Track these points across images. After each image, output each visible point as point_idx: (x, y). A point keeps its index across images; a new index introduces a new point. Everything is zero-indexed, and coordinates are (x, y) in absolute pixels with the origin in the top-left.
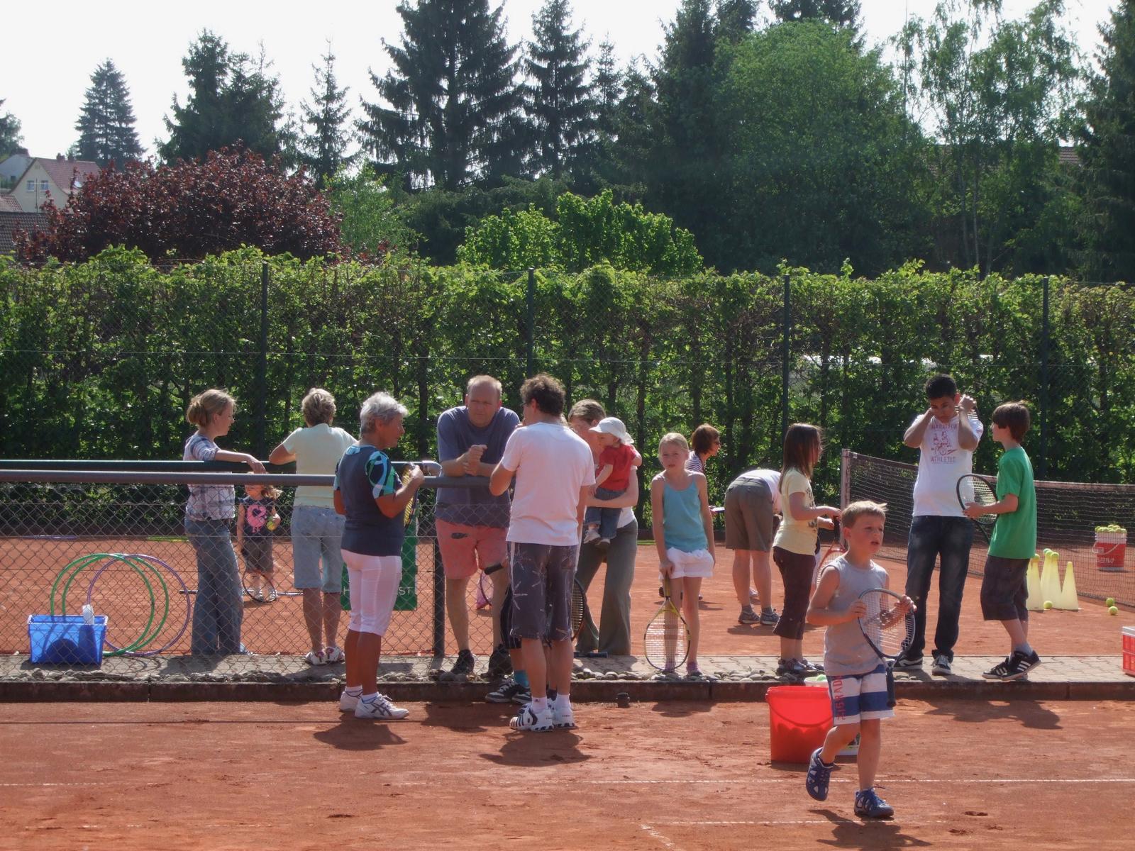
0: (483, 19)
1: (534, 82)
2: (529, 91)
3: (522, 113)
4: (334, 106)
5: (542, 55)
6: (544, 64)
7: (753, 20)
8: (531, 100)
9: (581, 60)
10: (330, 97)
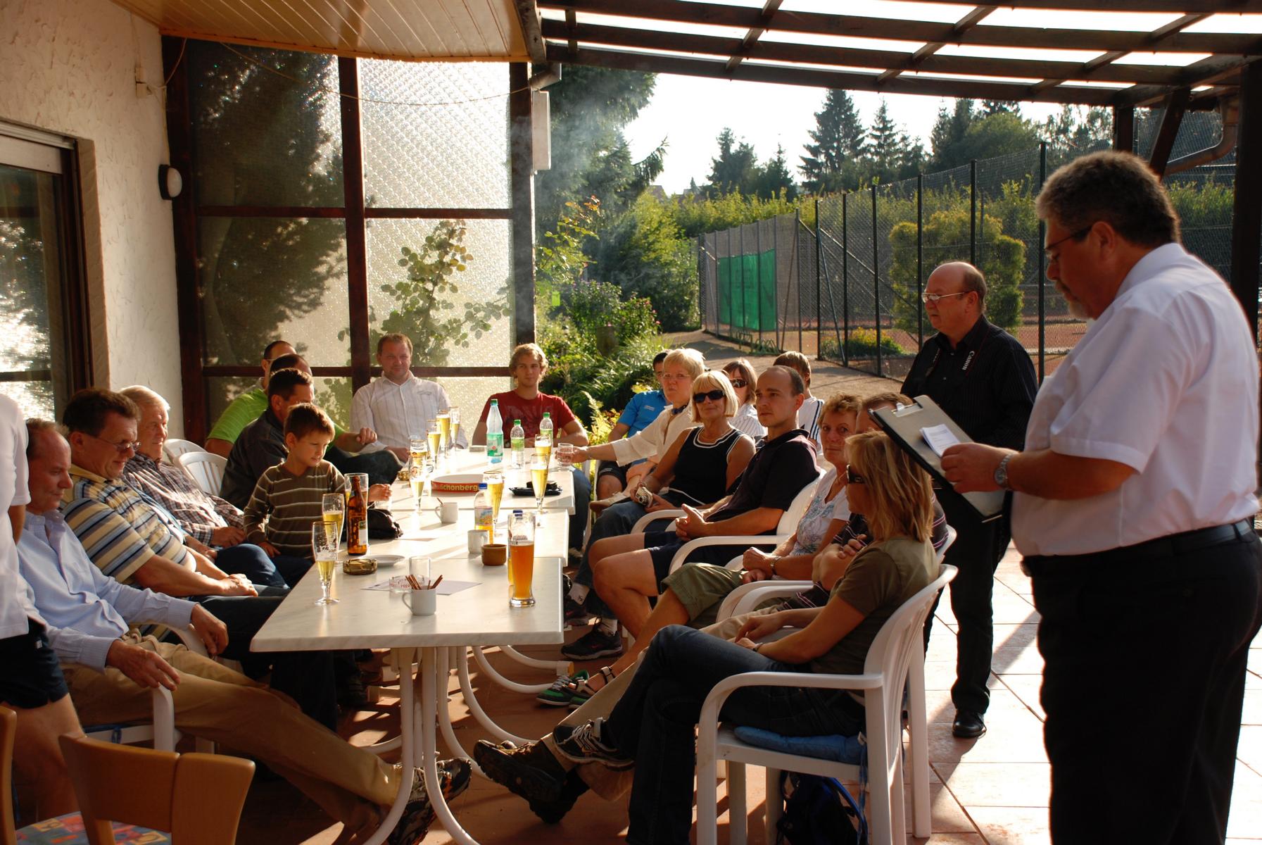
0: (853, 116)
1: (875, 142)
2: (872, 146)
3: (869, 156)
4: (781, 156)
5: (878, 129)
6: (878, 133)
7: (973, 108)
8: (873, 150)
9: (894, 131)
10: (780, 152)
